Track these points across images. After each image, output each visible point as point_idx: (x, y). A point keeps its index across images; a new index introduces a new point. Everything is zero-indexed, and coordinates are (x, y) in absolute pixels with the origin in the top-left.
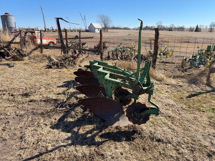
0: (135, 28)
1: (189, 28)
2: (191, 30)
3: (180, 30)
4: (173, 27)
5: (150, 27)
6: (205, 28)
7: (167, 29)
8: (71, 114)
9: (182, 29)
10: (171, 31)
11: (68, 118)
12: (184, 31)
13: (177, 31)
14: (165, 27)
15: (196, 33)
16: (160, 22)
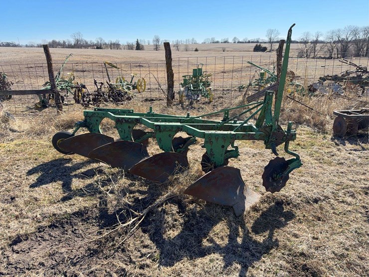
0: (28, 44)
1: (126, 44)
2: (130, 47)
3: (114, 48)
4: (103, 43)
5: (62, 42)
6: (147, 44)
7: (93, 46)
8: (168, 222)
9: (115, 46)
10: (101, 48)
11: (166, 232)
12: (121, 49)
13: (109, 49)
14: (89, 43)
15: (138, 52)
16: (79, 34)
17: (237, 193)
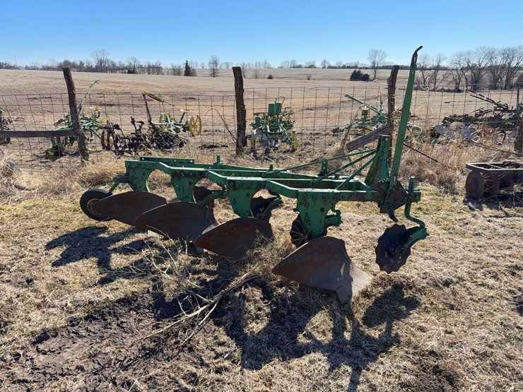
0: (29, 66)
1: (170, 67)
2: (176, 72)
3: (153, 73)
4: (137, 65)
5: (78, 63)
6: (201, 68)
7: (124, 69)
9: (155, 70)
10: (134, 73)
11: (247, 324)
12: (163, 74)
13: (147, 74)
14: (117, 65)
15: (187, 79)
16: (103, 52)
17: (340, 273)
